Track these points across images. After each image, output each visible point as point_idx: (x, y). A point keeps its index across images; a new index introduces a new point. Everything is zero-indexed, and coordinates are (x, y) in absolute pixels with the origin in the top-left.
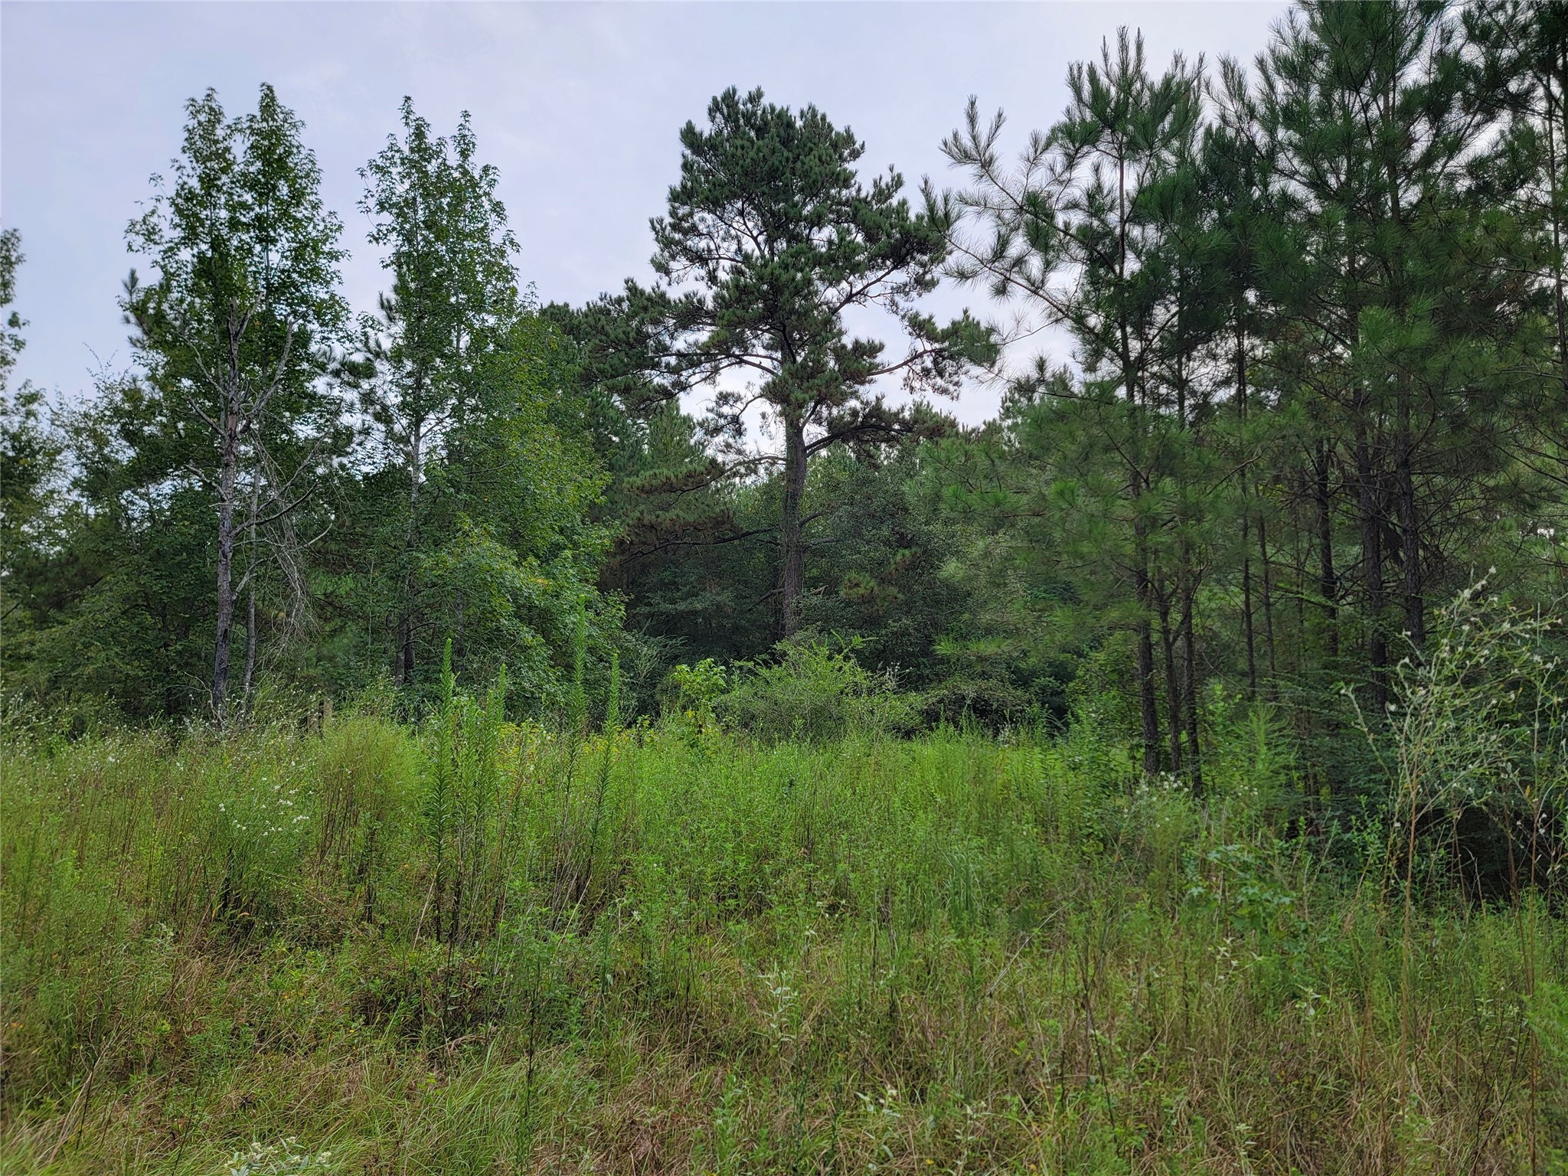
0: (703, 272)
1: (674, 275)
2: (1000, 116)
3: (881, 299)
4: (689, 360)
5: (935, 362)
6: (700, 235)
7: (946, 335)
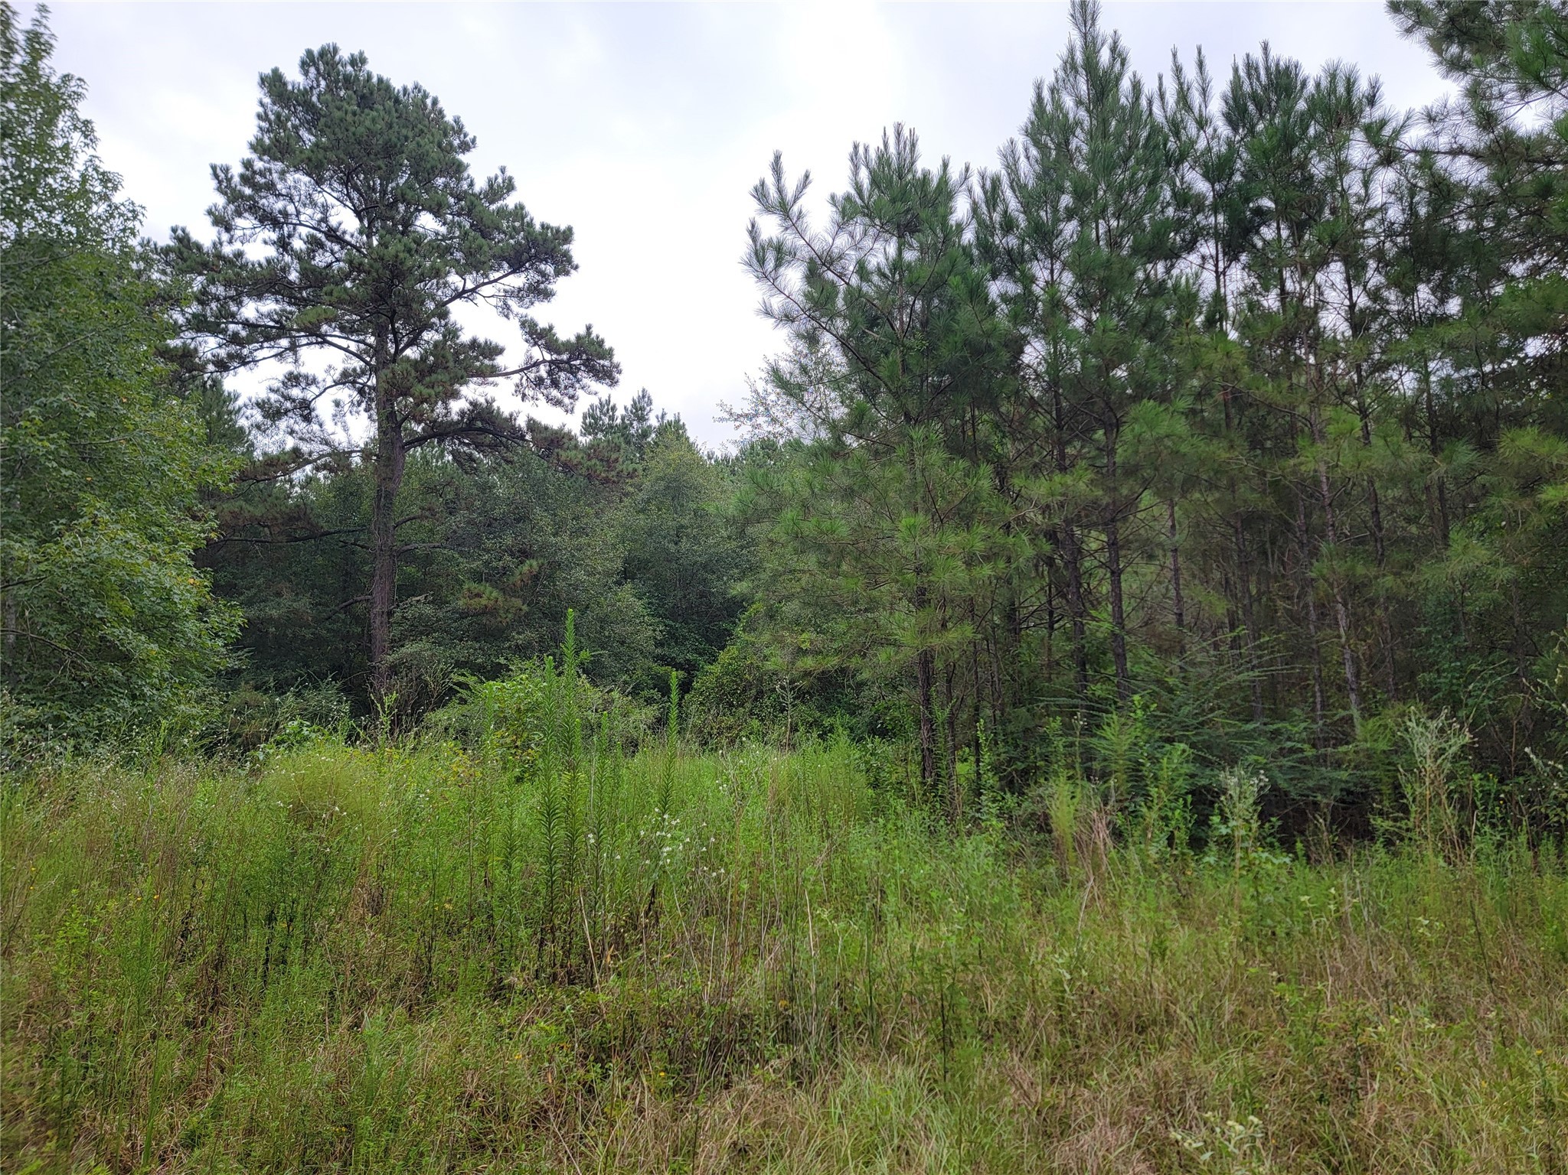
0: (274, 236)
1: (238, 233)
3: (493, 301)
5: (550, 373)
6: (279, 195)
7: (567, 346)
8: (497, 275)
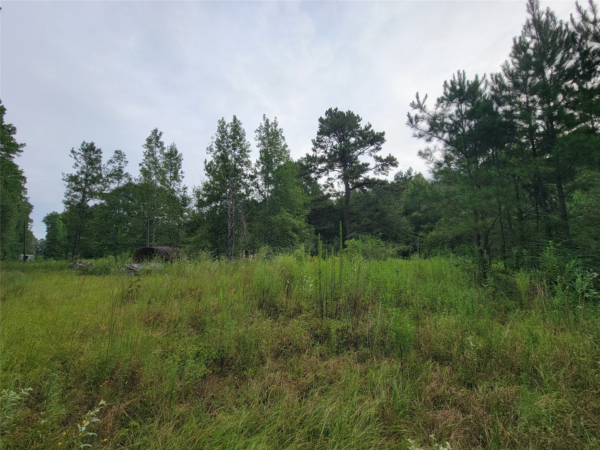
0: (324, 151)
1: (317, 152)
2: (426, 95)
3: (368, 153)
4: (322, 171)
5: (382, 167)
6: (323, 142)
7: (385, 160)
8: (368, 147)
